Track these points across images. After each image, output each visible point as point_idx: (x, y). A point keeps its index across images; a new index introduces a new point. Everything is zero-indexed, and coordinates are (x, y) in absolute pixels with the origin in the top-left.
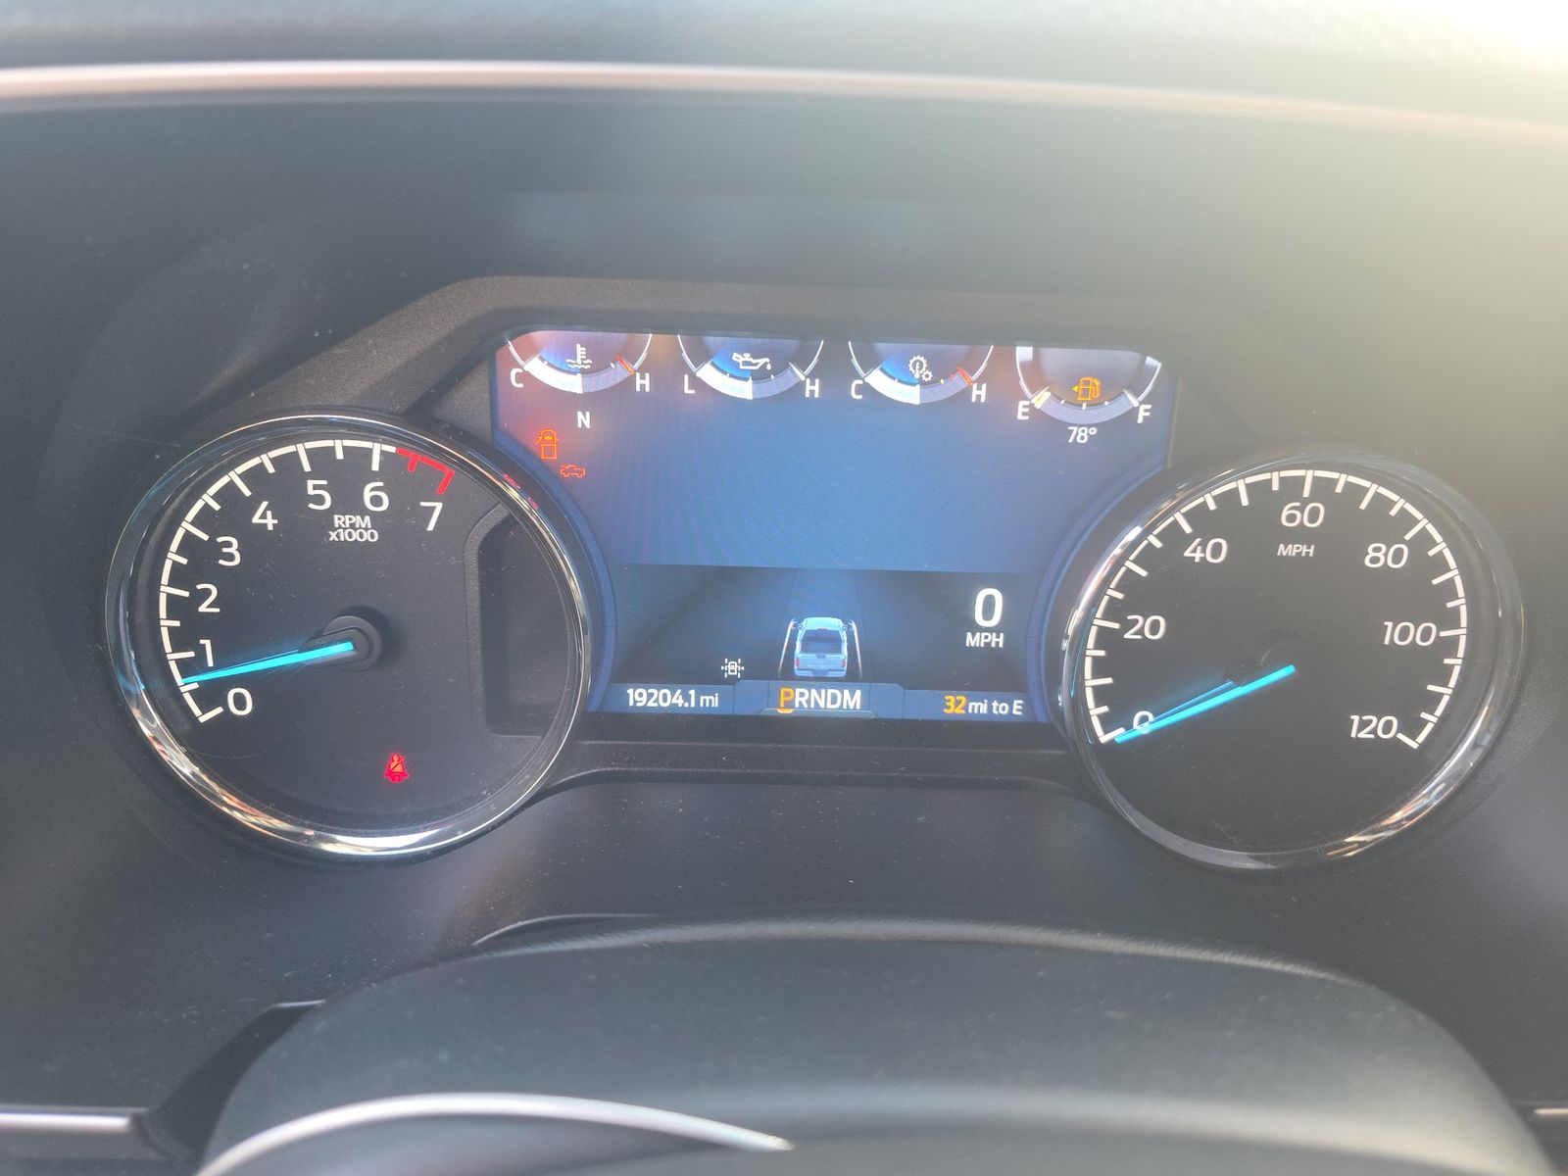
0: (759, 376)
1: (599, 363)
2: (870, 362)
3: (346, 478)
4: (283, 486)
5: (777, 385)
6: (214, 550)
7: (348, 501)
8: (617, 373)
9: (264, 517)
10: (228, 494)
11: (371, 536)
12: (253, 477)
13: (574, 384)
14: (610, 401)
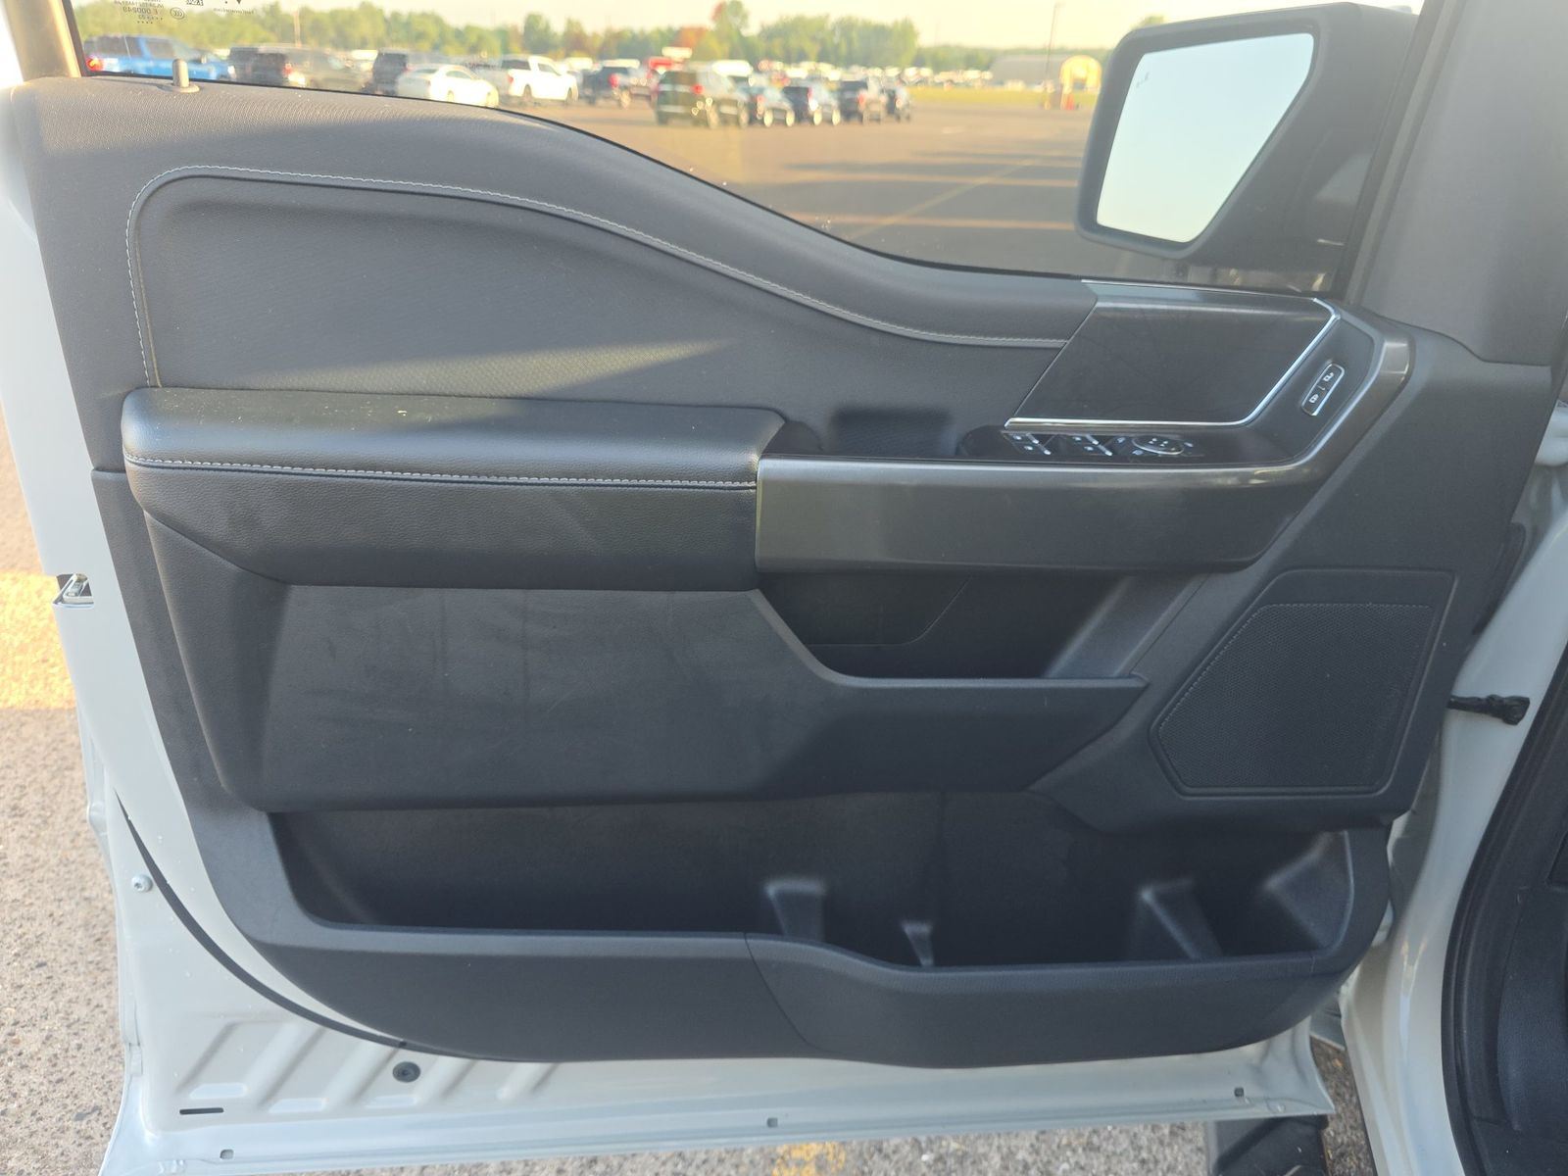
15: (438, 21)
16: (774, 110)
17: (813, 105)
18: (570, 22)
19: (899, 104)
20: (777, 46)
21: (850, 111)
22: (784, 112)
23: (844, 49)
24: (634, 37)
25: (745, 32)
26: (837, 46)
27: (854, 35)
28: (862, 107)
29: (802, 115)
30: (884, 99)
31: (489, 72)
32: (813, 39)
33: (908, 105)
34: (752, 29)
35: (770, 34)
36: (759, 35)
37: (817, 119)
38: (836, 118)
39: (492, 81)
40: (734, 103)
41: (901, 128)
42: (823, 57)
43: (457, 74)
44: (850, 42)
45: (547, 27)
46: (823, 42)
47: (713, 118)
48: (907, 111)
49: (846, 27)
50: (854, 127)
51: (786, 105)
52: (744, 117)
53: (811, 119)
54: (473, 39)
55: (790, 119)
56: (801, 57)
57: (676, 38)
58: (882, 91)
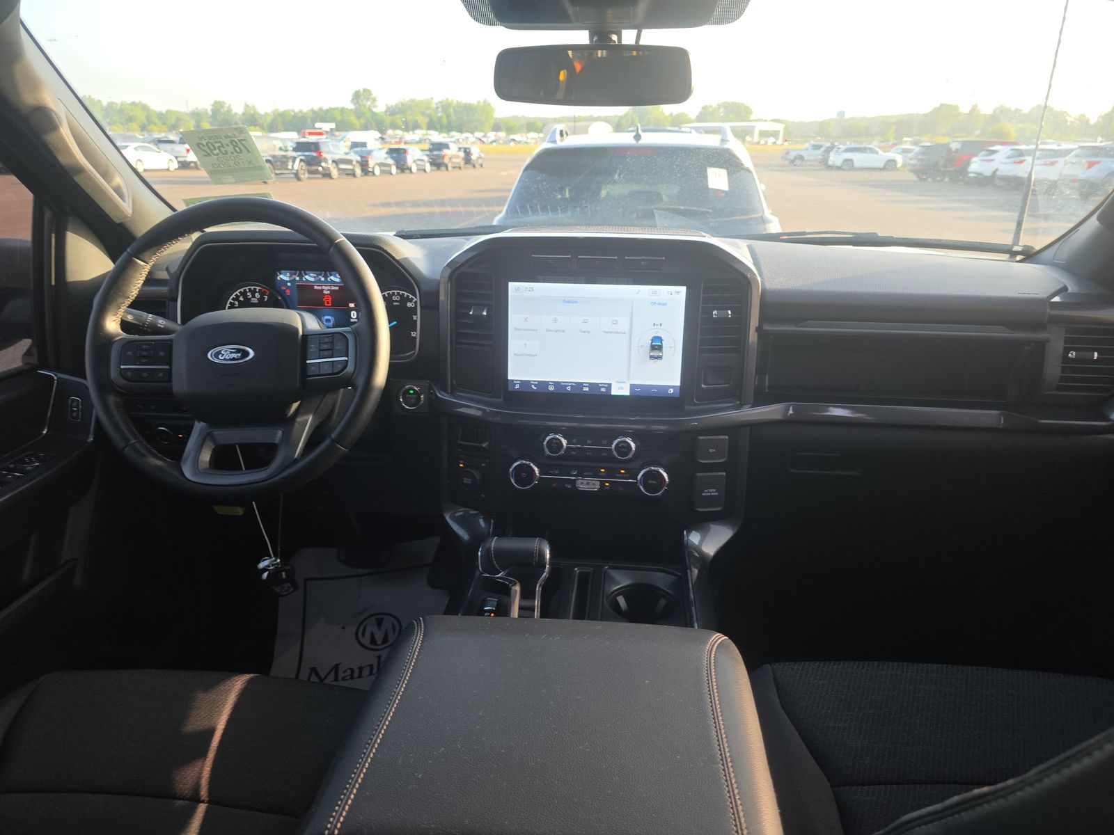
0: (315, 277)
1: (291, 275)
2: (331, 275)
3: (253, 292)
4: (244, 294)
5: (317, 279)
6: (234, 304)
7: (254, 296)
8: (294, 276)
9: (241, 299)
10: (236, 295)
11: (257, 302)
12: (240, 292)
13: (287, 279)
14: (293, 281)
15: (145, 108)
16: (381, 165)
17: (410, 161)
18: (247, 106)
19: (474, 157)
20: (399, 119)
21: (437, 164)
22: (389, 166)
23: (445, 120)
24: (295, 116)
25: (375, 110)
26: (440, 119)
27: (451, 111)
28: (446, 160)
29: (403, 168)
30: (462, 154)
31: (169, 146)
32: (423, 114)
33: (480, 157)
34: (380, 108)
35: (392, 111)
36: (386, 112)
37: (414, 169)
38: (428, 167)
39: (171, 152)
40: (349, 162)
41: (478, 172)
42: (431, 126)
43: (144, 148)
44: (448, 116)
45: (229, 111)
46: (430, 116)
47: (335, 172)
48: (480, 161)
49: (446, 106)
50: (441, 174)
51: (390, 161)
52: (358, 171)
53: (410, 169)
54: (173, 121)
55: (394, 170)
56: (416, 126)
57: (324, 115)
58: (460, 149)
